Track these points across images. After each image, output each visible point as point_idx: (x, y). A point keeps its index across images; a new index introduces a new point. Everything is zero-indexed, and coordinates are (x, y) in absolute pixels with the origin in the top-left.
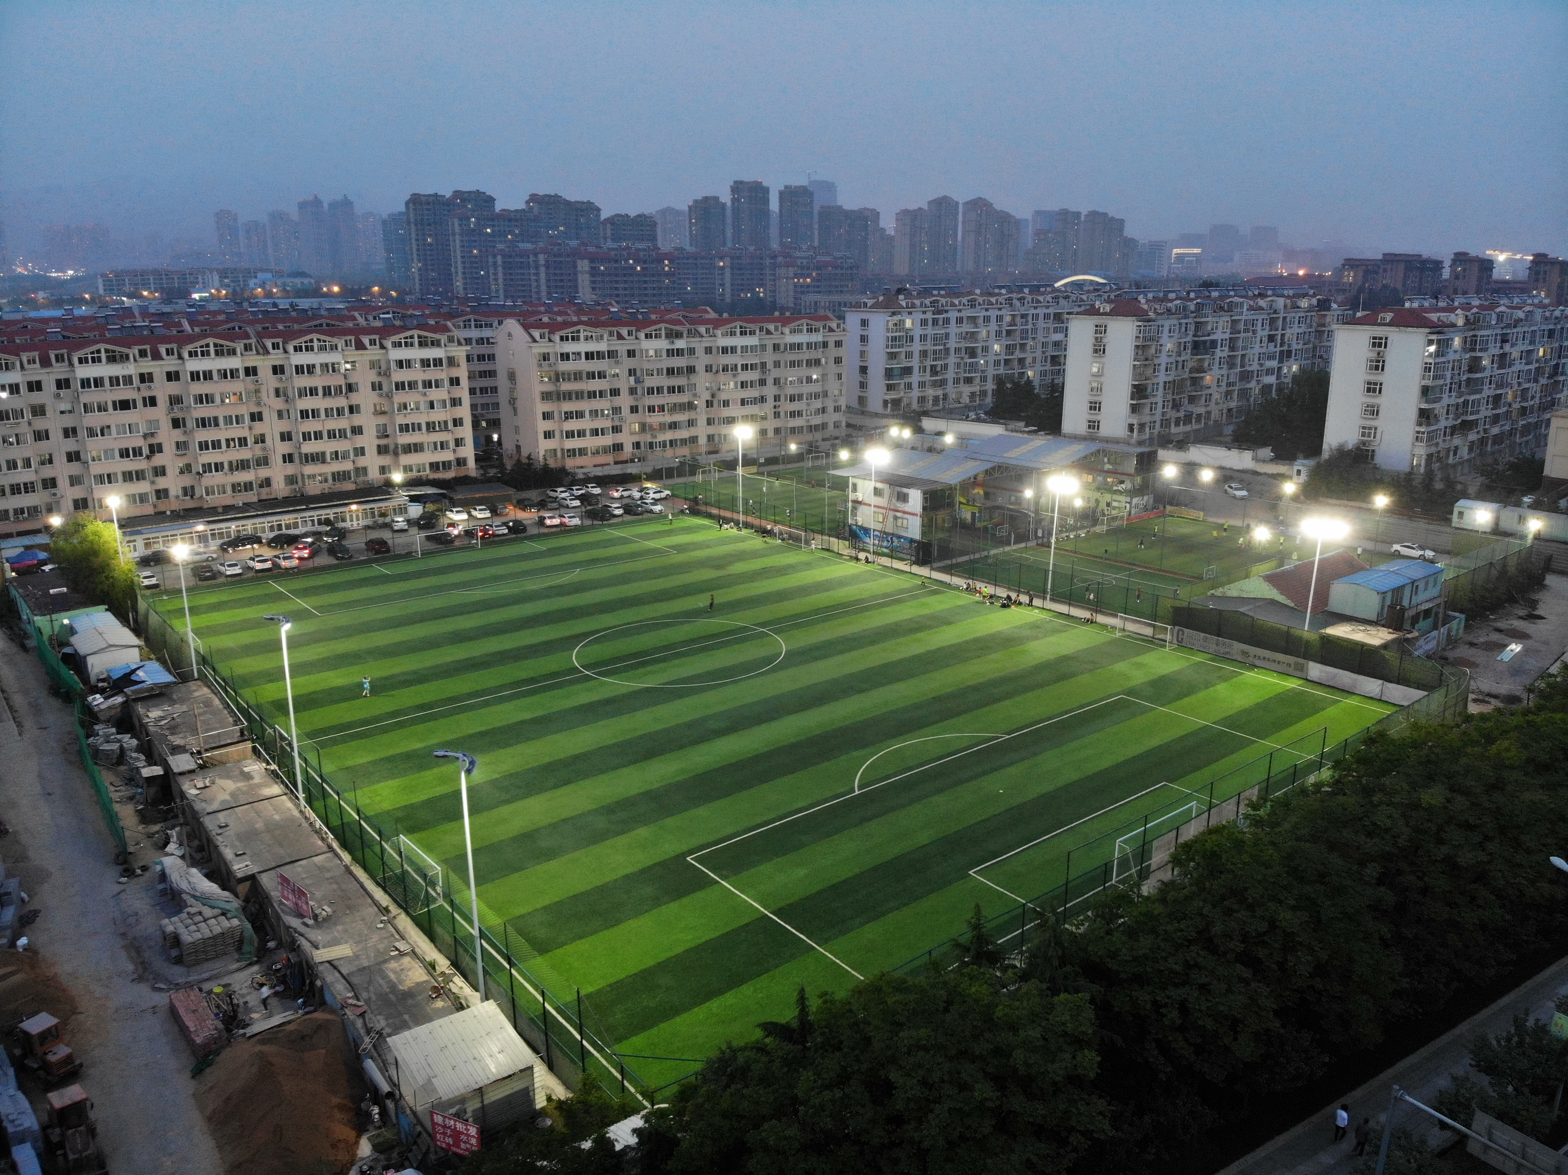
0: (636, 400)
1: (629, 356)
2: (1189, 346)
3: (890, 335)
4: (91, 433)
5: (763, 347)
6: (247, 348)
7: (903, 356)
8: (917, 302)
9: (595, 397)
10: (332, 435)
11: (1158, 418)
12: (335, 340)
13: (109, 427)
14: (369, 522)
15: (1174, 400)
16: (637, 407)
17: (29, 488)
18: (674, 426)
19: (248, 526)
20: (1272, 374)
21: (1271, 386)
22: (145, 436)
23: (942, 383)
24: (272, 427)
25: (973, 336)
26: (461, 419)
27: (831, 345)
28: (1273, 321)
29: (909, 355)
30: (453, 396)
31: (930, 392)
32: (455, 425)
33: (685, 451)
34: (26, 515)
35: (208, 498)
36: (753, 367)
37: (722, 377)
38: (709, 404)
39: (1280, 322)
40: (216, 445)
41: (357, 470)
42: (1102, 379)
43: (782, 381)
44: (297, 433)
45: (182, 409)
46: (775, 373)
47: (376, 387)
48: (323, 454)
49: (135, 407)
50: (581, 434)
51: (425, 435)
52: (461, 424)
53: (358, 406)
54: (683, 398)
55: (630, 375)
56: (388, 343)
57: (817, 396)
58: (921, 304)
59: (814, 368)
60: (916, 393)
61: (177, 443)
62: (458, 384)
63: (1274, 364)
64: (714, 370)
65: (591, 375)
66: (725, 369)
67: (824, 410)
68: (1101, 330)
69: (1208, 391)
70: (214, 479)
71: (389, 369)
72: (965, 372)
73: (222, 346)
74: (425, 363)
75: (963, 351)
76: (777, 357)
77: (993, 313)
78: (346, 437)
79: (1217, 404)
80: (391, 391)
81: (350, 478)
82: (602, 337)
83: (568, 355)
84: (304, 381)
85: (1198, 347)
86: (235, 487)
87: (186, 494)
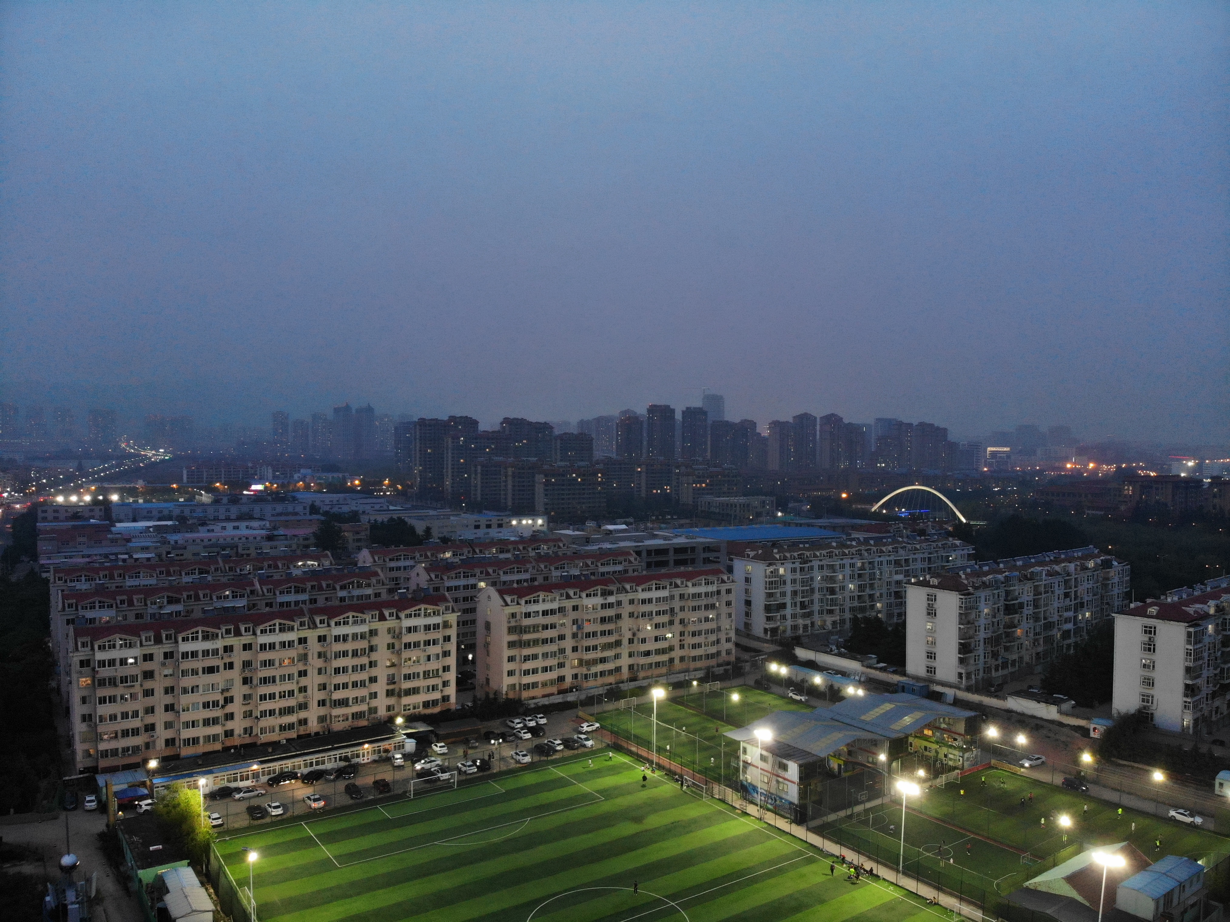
0: (577, 642)
1: (574, 610)
2: (1002, 609)
3: (767, 580)
4: (185, 691)
5: (672, 597)
6: (302, 624)
7: (778, 595)
8: (788, 555)
9: (547, 643)
10: (355, 685)
11: (981, 666)
12: (364, 616)
13: (198, 686)
14: (376, 757)
15: (992, 651)
16: (577, 647)
17: (135, 732)
18: (603, 660)
19: (288, 765)
20: (1070, 622)
21: (1070, 630)
22: (223, 691)
23: (810, 615)
24: (313, 680)
25: (832, 579)
26: (449, 667)
27: (723, 592)
28: (1066, 582)
29: (783, 594)
30: (445, 650)
31: (801, 622)
32: (444, 671)
33: (611, 679)
34: (130, 752)
35: (262, 736)
36: (665, 612)
37: (641, 621)
38: (631, 641)
39: (1073, 583)
40: (272, 696)
41: (370, 709)
42: (935, 635)
43: (686, 621)
44: (330, 684)
45: (251, 671)
46: (681, 615)
47: (391, 646)
48: (348, 699)
49: (218, 671)
50: (535, 671)
51: (422, 681)
52: (449, 670)
53: (376, 662)
54: (612, 639)
55: (573, 624)
56: (402, 615)
57: (713, 631)
58: (791, 556)
59: (710, 611)
60: (789, 623)
61: (245, 695)
62: (449, 640)
63: (1071, 614)
64: (635, 616)
65: (545, 627)
66: (643, 615)
67: (718, 641)
68: (931, 598)
69: (1019, 642)
70: (266, 722)
71: (401, 633)
72: (827, 605)
73: (284, 624)
74: (427, 628)
75: (825, 590)
76: (682, 603)
77: (847, 562)
78: (365, 686)
79: (1027, 650)
80: (401, 649)
81: (364, 717)
82: (555, 598)
83: (530, 613)
84: (340, 647)
85: (1009, 609)
86: (282, 728)
87: (245, 733)
